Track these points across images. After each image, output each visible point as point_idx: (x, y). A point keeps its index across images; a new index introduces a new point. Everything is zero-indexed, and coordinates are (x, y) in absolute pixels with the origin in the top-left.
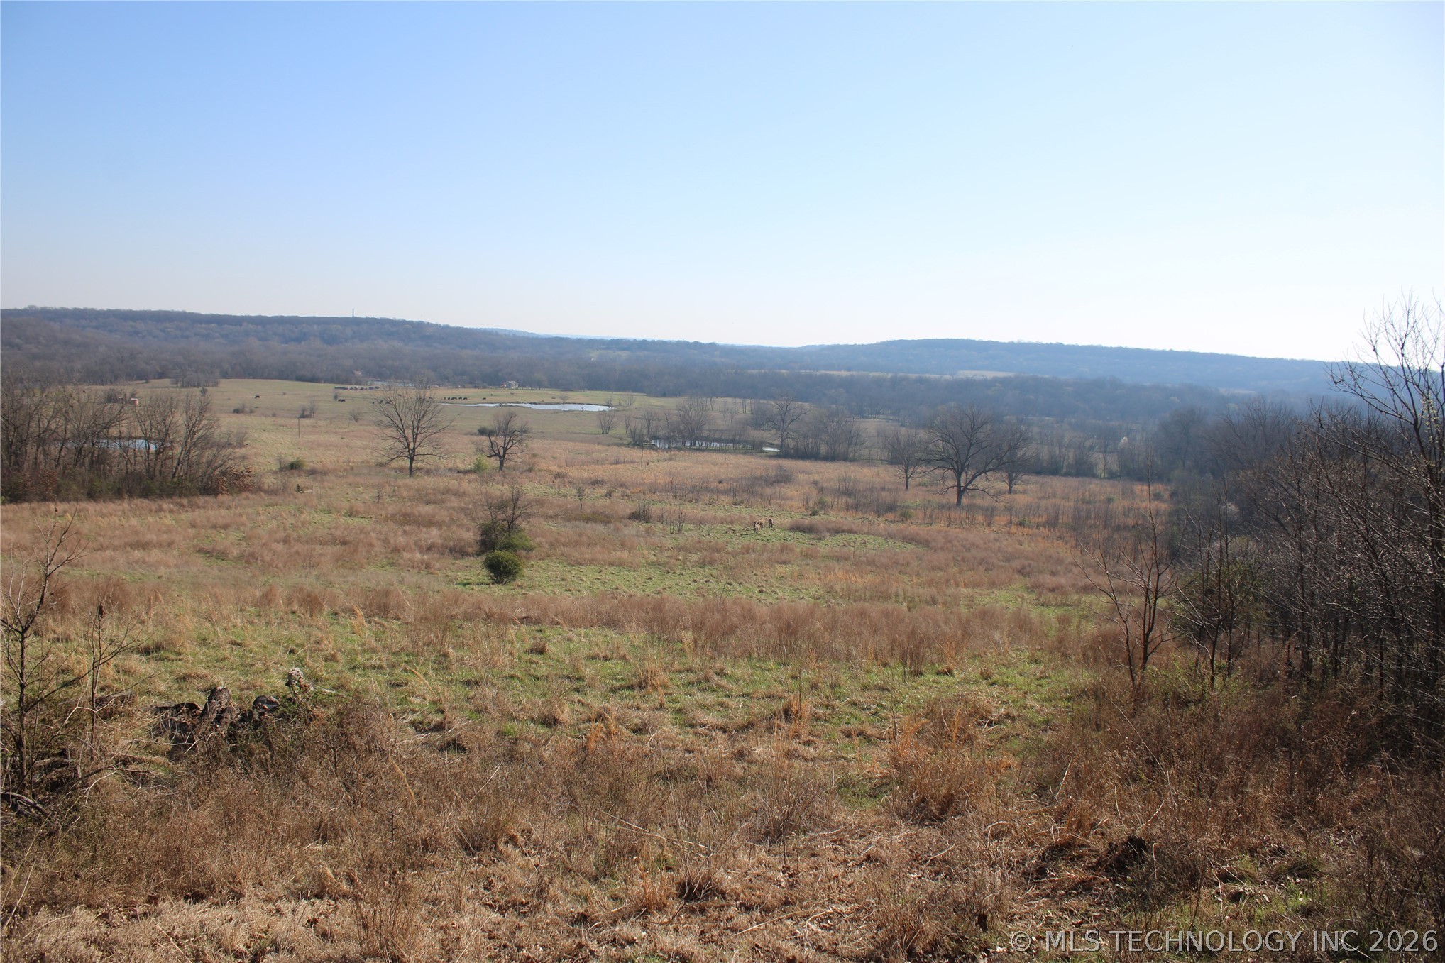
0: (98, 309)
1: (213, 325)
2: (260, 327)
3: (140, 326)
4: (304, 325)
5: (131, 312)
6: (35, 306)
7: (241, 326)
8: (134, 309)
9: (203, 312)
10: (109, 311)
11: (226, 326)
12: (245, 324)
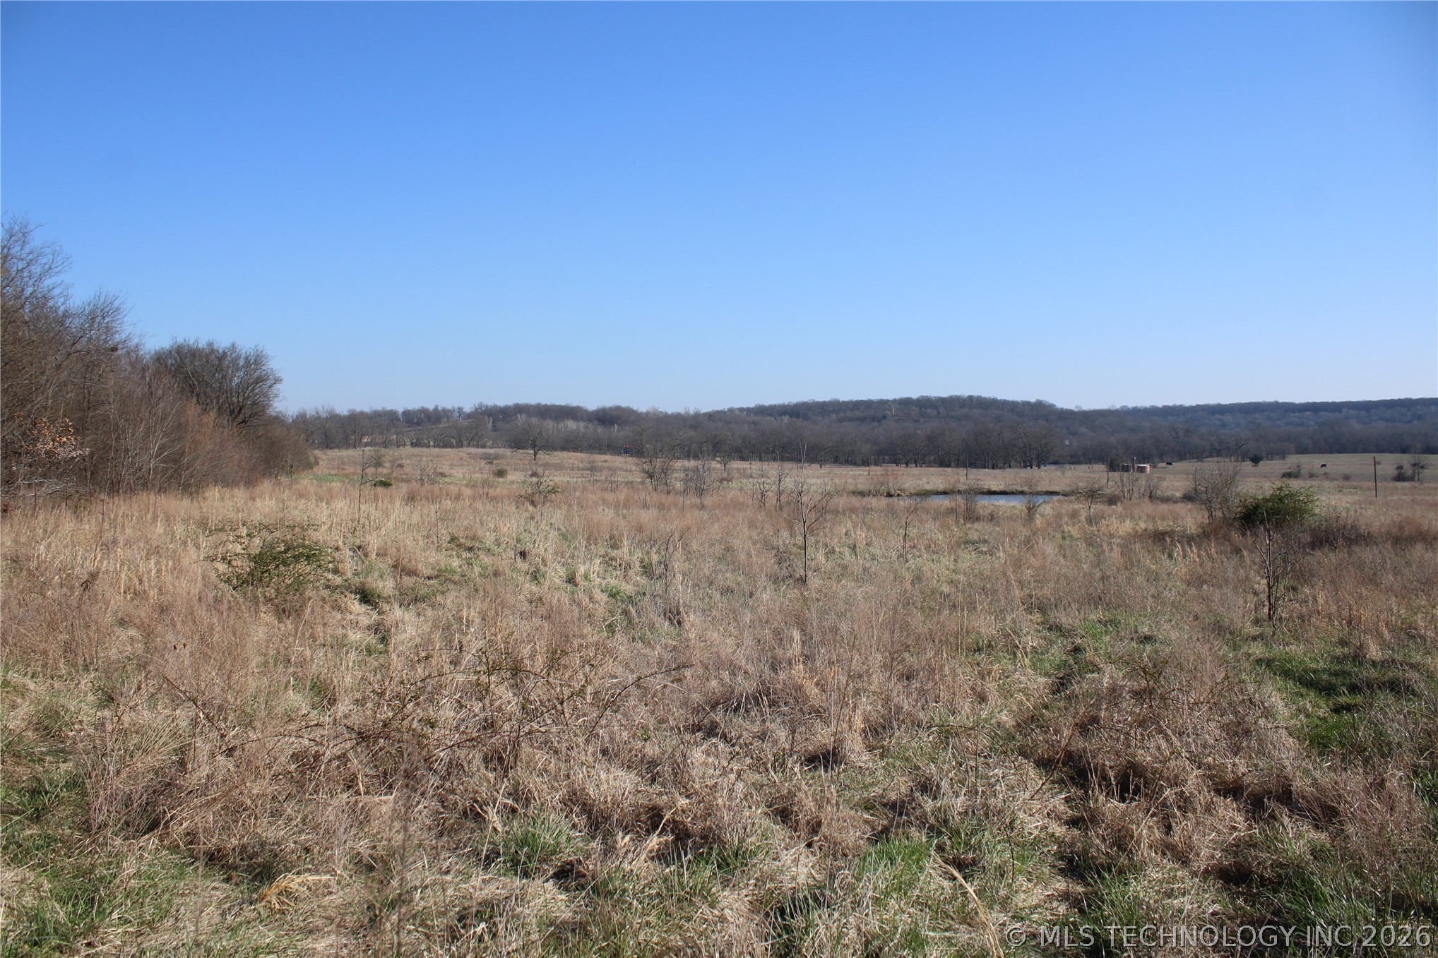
0: (1187, 405)
1: (1308, 413)
2: (1363, 413)
3: (1228, 418)
4: (1418, 407)
5: (1219, 406)
6: (1126, 407)
7: (1340, 412)
8: (1223, 403)
9: (1297, 401)
10: (1198, 406)
11: (1322, 413)
12: (1345, 410)
